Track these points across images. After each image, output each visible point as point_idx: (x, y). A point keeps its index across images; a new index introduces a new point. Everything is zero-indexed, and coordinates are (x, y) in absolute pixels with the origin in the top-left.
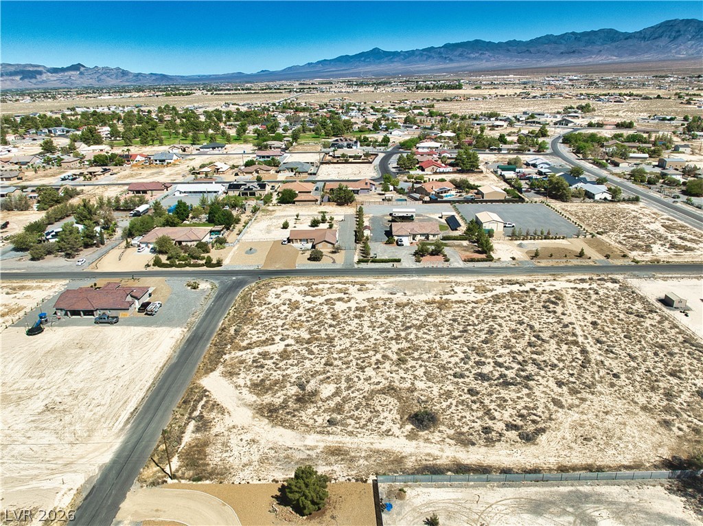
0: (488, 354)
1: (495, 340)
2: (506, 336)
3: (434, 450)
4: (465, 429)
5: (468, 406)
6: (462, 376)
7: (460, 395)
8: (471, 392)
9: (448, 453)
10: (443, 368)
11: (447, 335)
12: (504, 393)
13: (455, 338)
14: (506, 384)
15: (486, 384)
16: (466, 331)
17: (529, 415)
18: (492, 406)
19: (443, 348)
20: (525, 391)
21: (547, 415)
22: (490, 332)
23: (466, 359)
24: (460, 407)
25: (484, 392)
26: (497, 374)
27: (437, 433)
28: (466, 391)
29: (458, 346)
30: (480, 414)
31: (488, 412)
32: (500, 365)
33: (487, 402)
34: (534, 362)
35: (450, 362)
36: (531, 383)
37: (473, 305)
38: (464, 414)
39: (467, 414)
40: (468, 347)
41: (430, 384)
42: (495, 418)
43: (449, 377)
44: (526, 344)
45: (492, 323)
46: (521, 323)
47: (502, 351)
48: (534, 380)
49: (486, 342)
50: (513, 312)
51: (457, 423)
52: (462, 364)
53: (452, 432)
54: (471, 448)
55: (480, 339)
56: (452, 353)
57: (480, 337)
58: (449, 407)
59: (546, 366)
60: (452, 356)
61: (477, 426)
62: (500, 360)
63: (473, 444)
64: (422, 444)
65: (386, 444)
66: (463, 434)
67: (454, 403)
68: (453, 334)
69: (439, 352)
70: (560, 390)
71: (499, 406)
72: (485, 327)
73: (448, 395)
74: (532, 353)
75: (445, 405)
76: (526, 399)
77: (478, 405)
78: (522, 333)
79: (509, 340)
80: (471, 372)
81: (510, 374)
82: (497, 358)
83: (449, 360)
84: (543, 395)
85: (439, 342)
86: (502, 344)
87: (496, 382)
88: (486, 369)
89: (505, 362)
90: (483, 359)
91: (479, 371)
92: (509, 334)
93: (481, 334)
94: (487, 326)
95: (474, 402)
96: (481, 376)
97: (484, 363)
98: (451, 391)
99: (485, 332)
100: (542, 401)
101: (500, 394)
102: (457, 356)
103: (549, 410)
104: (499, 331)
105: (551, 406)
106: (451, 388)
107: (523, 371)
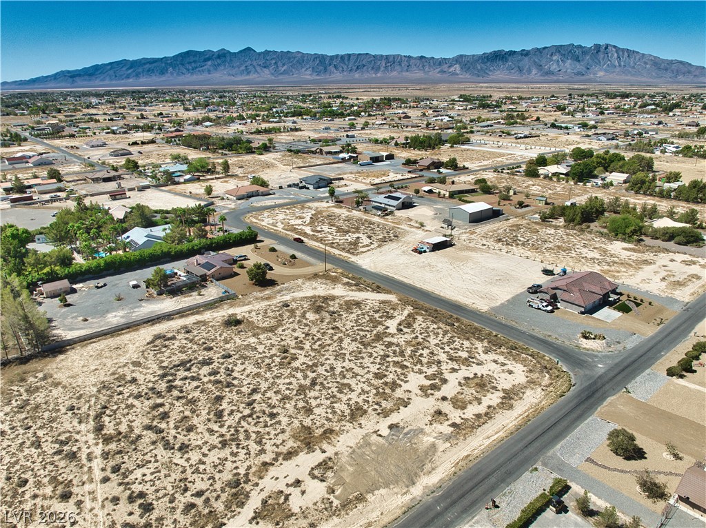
0: (210, 386)
1: (209, 405)
2: (198, 416)
3: (215, 315)
4: (203, 328)
5: (208, 339)
6: (225, 357)
7: (217, 344)
8: (210, 349)
9: (207, 316)
10: (245, 358)
11: (265, 391)
12: (184, 357)
13: (255, 391)
14: (183, 364)
15: (201, 358)
16: (249, 404)
17: (160, 349)
18: (189, 345)
19: (258, 375)
20: (165, 364)
21: (146, 354)
22: (219, 415)
23: (229, 372)
24: (213, 337)
25: (199, 352)
26: (194, 369)
27: (220, 321)
28: (215, 348)
29: (245, 382)
30: (196, 338)
31: (191, 341)
32: (193, 378)
33: (195, 346)
34: (159, 394)
35: (242, 364)
36: (160, 372)
37: (267, 458)
38: (208, 335)
39: (205, 335)
40: (233, 385)
41: (245, 343)
42: (185, 339)
43: (234, 353)
44: (171, 414)
45: (224, 430)
46: (184, 448)
47: (197, 394)
48: (158, 376)
49: (219, 399)
50: (202, 467)
51: (210, 329)
52: (230, 366)
53: (210, 324)
54: (195, 321)
55: (226, 400)
56: (246, 374)
57: (229, 403)
58: (220, 335)
59: (146, 394)
60: (244, 370)
61: (195, 332)
62: (195, 384)
63: (194, 323)
64: (226, 314)
65: (246, 308)
66: (203, 325)
67: (219, 338)
68: (260, 395)
69: (259, 370)
70: (134, 375)
71: (185, 347)
72: (230, 421)
73: (226, 341)
74: (162, 405)
75: (225, 335)
76: (164, 359)
77: (200, 343)
78: (180, 430)
79: (193, 411)
80: (218, 362)
81: (182, 373)
82: (199, 384)
83: (244, 366)
84: (149, 366)
85: (266, 380)
86: (200, 404)
87: (192, 362)
88: (205, 370)
89: (189, 383)
90: (212, 378)
91: (211, 367)
92: (195, 421)
93: (230, 409)
94: (227, 424)
95: (204, 343)
96: (207, 363)
97: (210, 374)
98: (226, 344)
99: (226, 413)
100: (150, 362)
101: (186, 355)
102: (239, 372)
103: (144, 357)
104: (209, 420)
105: (142, 360)
106: (228, 346)
107: (169, 381)
